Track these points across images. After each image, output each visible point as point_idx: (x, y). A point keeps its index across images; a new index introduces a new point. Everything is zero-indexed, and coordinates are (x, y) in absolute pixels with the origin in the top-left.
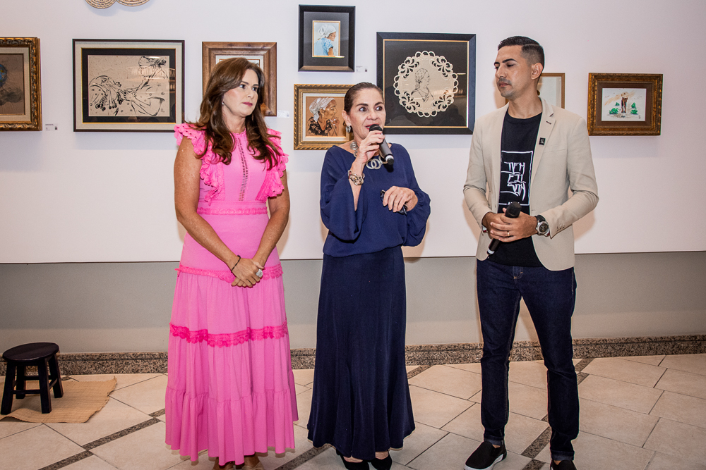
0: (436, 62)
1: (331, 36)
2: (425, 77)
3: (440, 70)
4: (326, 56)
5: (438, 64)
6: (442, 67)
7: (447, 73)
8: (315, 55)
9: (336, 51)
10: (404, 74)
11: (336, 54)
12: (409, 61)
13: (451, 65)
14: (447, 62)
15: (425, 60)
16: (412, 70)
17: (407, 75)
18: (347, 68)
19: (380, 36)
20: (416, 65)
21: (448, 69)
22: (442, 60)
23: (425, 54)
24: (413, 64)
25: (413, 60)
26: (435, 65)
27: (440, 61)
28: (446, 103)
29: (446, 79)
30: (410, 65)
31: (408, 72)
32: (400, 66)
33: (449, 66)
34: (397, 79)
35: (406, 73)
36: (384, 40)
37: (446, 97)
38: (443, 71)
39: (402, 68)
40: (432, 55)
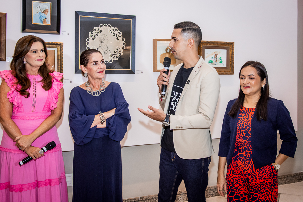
0: (112, 31)
1: (45, 11)
2: (106, 39)
3: (114, 35)
4: (42, 24)
5: (113, 32)
6: (116, 34)
7: (119, 38)
8: (34, 22)
9: (48, 21)
10: (93, 37)
11: (48, 23)
12: (95, 29)
13: (121, 33)
14: (118, 31)
15: (106, 30)
16: (97, 35)
17: (94, 38)
18: (56, 32)
19: (77, 14)
20: (100, 32)
21: (119, 35)
22: (116, 30)
23: (106, 26)
24: (98, 32)
25: (98, 29)
26: (111, 32)
27: (115, 30)
28: (118, 55)
29: (118, 41)
30: (96, 32)
31: (95, 36)
32: (90, 32)
33: (120, 34)
34: (88, 40)
35: (93, 36)
36: (80, 16)
37: (118, 52)
38: (117, 36)
39: (91, 33)
40: (109, 26)
